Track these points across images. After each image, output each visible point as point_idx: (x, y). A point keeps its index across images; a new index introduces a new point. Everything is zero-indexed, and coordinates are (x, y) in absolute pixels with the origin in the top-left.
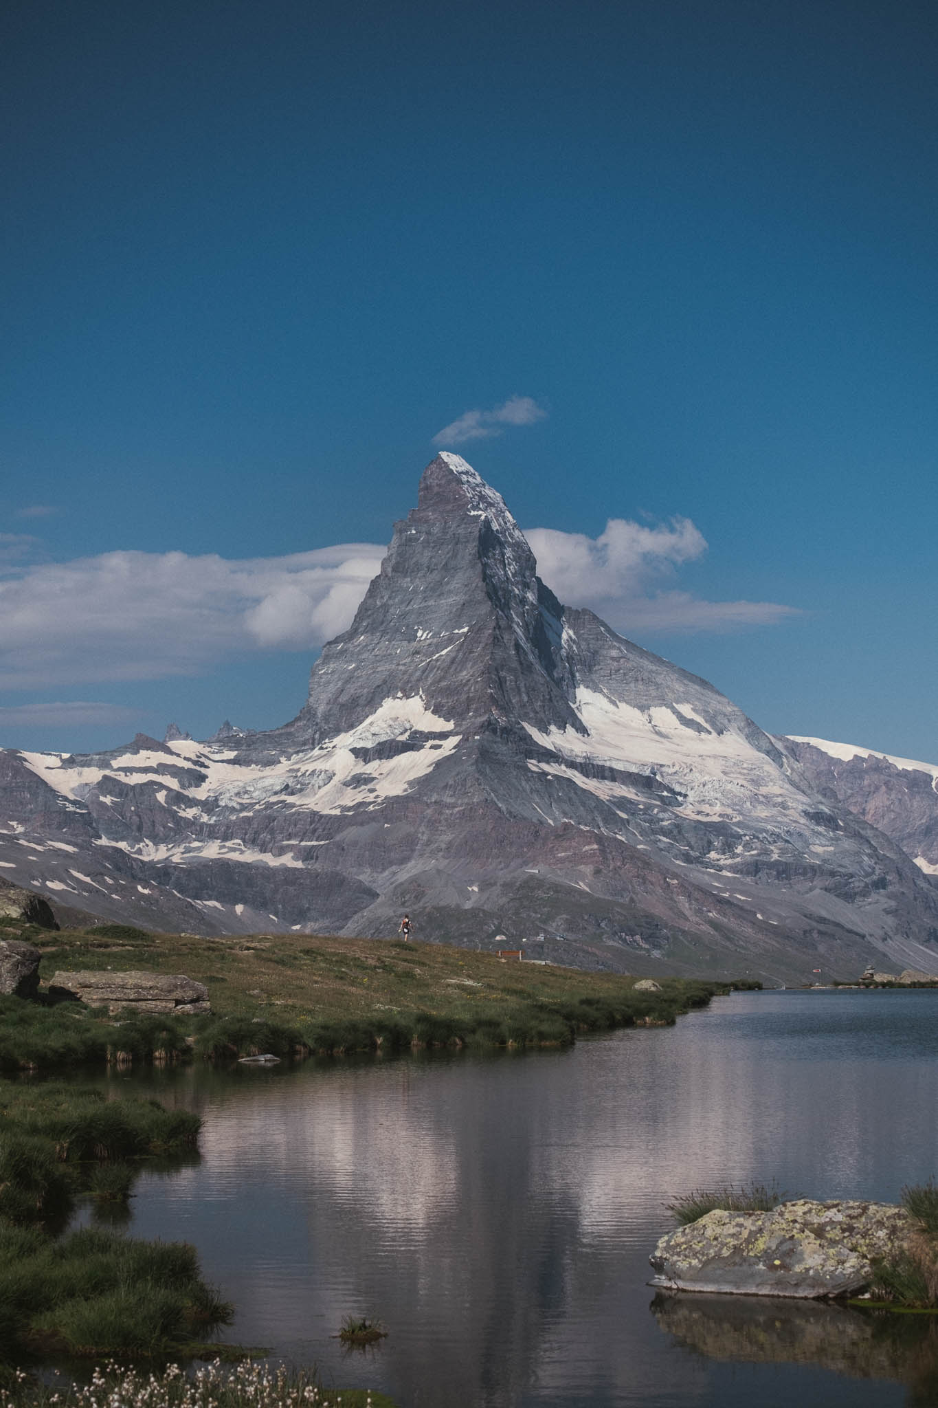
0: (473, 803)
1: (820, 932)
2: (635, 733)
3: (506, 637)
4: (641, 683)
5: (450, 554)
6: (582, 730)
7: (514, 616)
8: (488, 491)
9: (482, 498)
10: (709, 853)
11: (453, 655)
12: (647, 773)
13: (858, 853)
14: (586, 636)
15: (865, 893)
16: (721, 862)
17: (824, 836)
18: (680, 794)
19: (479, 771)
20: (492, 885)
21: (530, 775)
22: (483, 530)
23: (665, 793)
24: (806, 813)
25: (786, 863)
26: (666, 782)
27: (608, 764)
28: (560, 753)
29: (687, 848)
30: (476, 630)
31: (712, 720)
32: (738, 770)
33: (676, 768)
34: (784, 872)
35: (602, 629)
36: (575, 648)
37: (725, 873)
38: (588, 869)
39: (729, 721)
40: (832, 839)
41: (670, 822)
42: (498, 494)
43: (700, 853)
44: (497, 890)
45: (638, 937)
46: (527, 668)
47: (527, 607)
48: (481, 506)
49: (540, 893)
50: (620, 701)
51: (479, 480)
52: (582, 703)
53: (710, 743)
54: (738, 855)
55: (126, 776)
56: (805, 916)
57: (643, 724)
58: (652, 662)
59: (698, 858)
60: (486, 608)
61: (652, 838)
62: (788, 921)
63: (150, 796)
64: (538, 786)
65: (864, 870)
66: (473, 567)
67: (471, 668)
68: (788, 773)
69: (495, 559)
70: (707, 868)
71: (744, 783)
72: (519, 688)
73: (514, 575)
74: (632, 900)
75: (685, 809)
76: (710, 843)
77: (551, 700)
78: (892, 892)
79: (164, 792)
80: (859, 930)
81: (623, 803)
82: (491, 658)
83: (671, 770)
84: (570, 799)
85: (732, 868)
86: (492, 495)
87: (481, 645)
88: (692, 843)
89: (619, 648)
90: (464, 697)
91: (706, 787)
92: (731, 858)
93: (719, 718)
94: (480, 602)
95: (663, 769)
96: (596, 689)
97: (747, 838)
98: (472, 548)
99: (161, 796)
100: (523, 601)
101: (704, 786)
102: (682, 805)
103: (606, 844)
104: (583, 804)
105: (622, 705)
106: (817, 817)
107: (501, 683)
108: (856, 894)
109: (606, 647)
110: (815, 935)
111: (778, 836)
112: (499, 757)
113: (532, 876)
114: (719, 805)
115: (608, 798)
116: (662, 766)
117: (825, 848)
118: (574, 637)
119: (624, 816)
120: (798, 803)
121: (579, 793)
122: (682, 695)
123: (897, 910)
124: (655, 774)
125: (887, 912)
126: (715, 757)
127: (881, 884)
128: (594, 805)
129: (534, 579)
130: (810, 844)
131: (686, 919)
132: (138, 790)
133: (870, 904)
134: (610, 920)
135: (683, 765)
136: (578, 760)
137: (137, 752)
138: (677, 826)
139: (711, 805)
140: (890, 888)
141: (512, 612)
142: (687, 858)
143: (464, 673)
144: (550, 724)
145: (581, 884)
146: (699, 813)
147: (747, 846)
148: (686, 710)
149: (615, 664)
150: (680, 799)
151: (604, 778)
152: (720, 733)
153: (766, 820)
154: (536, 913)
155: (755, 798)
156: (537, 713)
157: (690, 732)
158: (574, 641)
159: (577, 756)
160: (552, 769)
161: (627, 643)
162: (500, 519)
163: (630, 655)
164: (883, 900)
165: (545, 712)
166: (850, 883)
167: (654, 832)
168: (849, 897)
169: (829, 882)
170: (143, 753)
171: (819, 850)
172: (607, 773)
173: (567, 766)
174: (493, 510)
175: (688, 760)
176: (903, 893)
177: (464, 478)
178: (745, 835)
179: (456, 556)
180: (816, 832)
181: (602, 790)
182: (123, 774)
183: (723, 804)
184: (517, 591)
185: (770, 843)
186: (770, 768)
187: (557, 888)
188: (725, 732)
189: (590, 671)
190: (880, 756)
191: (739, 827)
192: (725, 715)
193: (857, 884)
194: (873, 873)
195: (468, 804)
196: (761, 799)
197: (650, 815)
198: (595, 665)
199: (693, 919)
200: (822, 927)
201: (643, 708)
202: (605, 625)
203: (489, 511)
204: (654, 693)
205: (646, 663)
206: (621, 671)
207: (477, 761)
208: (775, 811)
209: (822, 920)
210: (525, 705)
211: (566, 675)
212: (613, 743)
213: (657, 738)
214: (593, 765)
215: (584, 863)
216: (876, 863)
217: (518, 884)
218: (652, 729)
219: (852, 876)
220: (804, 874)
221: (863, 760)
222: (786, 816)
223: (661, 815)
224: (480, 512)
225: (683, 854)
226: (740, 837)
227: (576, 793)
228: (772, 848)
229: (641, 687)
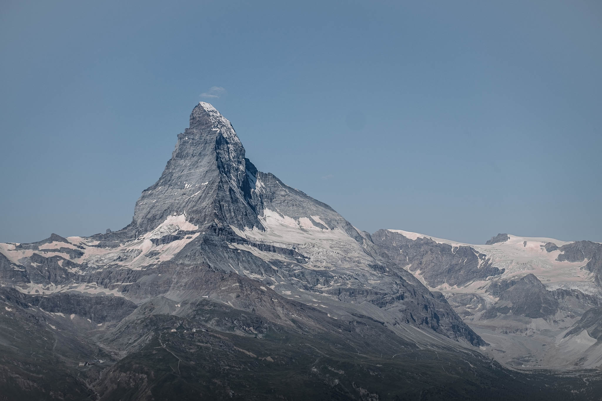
0: (198, 264)
1: (357, 322)
2: (290, 230)
3: (225, 186)
4: (295, 206)
5: (202, 148)
6: (263, 229)
7: (232, 176)
8: (223, 119)
9: (219, 122)
10: (317, 284)
11: (200, 195)
12: (291, 248)
13: (391, 283)
14: (269, 185)
15: (391, 302)
16: (323, 289)
17: (376, 276)
18: (307, 258)
19: (202, 249)
20: (186, 304)
21: (229, 250)
22: (218, 138)
23: (299, 257)
24: (369, 265)
25: (354, 289)
26: (300, 252)
27: (272, 244)
28: (249, 240)
29: (307, 283)
30: (212, 183)
31: (329, 223)
32: (338, 246)
33: (306, 246)
34: (352, 293)
35: (277, 182)
36: (264, 191)
37: (325, 294)
38: (233, 295)
39: (338, 223)
40: (380, 277)
41: (299, 271)
42: (228, 121)
43: (313, 285)
44: (188, 306)
45: (251, 328)
46: (235, 201)
47: (239, 172)
48: (219, 126)
49: (206, 308)
50: (285, 215)
51: (219, 114)
52: (267, 216)
53: (328, 234)
54: (331, 286)
55: (45, 253)
56: (353, 315)
57: (296, 226)
58: (301, 197)
59: (311, 287)
60: (217, 172)
61: (289, 278)
62: (342, 317)
63: (55, 263)
64: (233, 255)
65: (393, 291)
66: (212, 154)
67: (208, 200)
68: (365, 247)
69: (224, 151)
70: (315, 292)
71: (340, 252)
72: (230, 210)
73: (233, 158)
74: (254, 310)
75: (308, 264)
76: (318, 280)
77: (246, 215)
78: (406, 301)
79: (62, 261)
80: (381, 321)
81: (276, 263)
82: (217, 196)
83: (304, 247)
84: (248, 261)
85: (328, 292)
86: (224, 121)
87: (213, 190)
88: (309, 280)
89: (285, 191)
90: (203, 214)
91: (320, 254)
92: (328, 287)
93: (333, 222)
94: (214, 170)
95: (299, 246)
96: (274, 210)
97: (336, 277)
98: (213, 145)
99: (60, 263)
100: (237, 170)
101: (318, 254)
102: (307, 263)
103: (243, 283)
104: (255, 263)
105: (285, 217)
106: (375, 267)
107: (221, 208)
108: (387, 303)
109: (279, 190)
110: (355, 323)
111: (352, 276)
112: (214, 242)
113: (205, 300)
114: (325, 262)
115: (269, 260)
116: (298, 244)
117: (376, 282)
118: (264, 186)
119: (276, 268)
120: (366, 260)
121: (253, 258)
122: (315, 212)
123: (406, 310)
124: (295, 249)
125: (400, 311)
126: (327, 240)
127: (402, 297)
128: (260, 263)
129: (244, 159)
130: (368, 280)
131: (280, 318)
132: (49, 260)
133: (393, 307)
134: (238, 320)
135: (310, 244)
136: (258, 243)
137: (51, 242)
138: (302, 273)
139: (321, 262)
140: (406, 300)
141: (231, 174)
142: (306, 288)
143: (204, 203)
144: (245, 226)
145: (229, 302)
146: (315, 266)
147: (336, 281)
148: (316, 218)
149: (283, 198)
150: (306, 260)
151: (270, 251)
152: (332, 229)
153: (348, 269)
154: (203, 317)
155: (344, 259)
156: (238, 221)
157: (318, 229)
158: (264, 188)
159: (257, 241)
160: (241, 247)
161: (289, 188)
162: (228, 132)
163: (291, 194)
164: (400, 305)
165: (242, 221)
166: (384, 298)
167: (290, 276)
168: (382, 304)
169: (374, 297)
170: (54, 243)
171: (372, 282)
172: (272, 249)
173: (252, 246)
174: (225, 128)
175: (314, 242)
176: (412, 302)
177: (211, 114)
178: (335, 276)
179: (205, 149)
180: (373, 274)
181: (266, 256)
182: (43, 252)
183: (327, 262)
184: (234, 165)
185: (347, 280)
186: (355, 245)
187: (215, 305)
188: (335, 228)
189: (271, 201)
190: (428, 237)
191: (333, 273)
192: (336, 221)
193: (388, 298)
194: (398, 292)
195: (195, 264)
196: (347, 259)
197: (289, 268)
198: (273, 199)
199: (284, 318)
200: (359, 320)
201: (296, 218)
202: (279, 180)
203: (223, 128)
204: (301, 211)
205: (298, 197)
206: (286, 201)
207: (201, 244)
208: (353, 265)
209: (362, 316)
210: (233, 218)
211: (259, 203)
212: (278, 234)
213: (301, 232)
214: (265, 245)
215: (232, 292)
216: (400, 288)
217: (197, 303)
218: (299, 228)
219: (386, 294)
220: (363, 294)
221: (422, 239)
222: (358, 266)
223: (295, 268)
224: (218, 129)
225: (304, 286)
226: (333, 277)
227: (252, 258)
228: (348, 282)
229: (295, 208)
